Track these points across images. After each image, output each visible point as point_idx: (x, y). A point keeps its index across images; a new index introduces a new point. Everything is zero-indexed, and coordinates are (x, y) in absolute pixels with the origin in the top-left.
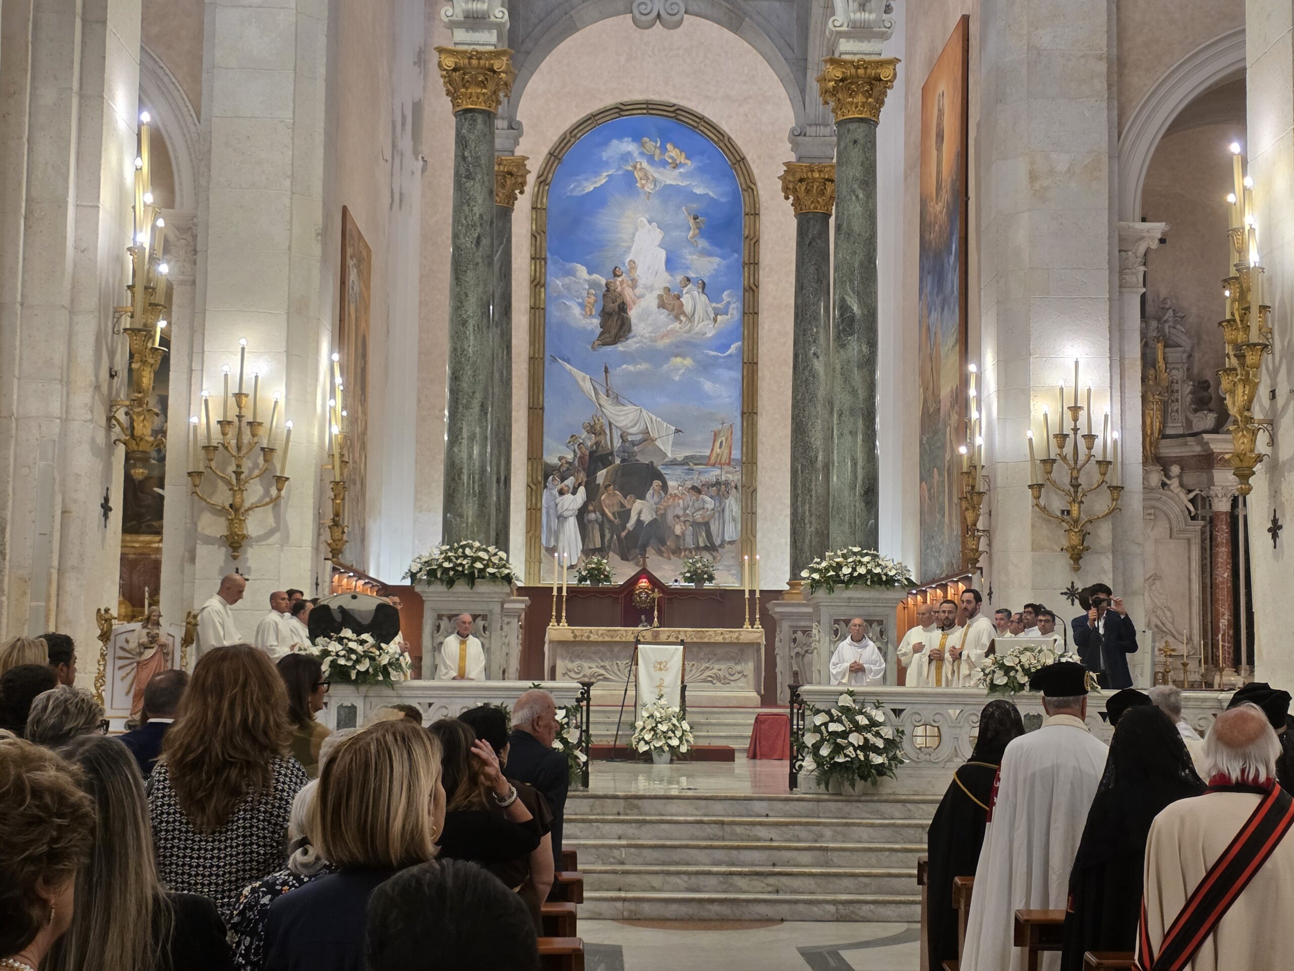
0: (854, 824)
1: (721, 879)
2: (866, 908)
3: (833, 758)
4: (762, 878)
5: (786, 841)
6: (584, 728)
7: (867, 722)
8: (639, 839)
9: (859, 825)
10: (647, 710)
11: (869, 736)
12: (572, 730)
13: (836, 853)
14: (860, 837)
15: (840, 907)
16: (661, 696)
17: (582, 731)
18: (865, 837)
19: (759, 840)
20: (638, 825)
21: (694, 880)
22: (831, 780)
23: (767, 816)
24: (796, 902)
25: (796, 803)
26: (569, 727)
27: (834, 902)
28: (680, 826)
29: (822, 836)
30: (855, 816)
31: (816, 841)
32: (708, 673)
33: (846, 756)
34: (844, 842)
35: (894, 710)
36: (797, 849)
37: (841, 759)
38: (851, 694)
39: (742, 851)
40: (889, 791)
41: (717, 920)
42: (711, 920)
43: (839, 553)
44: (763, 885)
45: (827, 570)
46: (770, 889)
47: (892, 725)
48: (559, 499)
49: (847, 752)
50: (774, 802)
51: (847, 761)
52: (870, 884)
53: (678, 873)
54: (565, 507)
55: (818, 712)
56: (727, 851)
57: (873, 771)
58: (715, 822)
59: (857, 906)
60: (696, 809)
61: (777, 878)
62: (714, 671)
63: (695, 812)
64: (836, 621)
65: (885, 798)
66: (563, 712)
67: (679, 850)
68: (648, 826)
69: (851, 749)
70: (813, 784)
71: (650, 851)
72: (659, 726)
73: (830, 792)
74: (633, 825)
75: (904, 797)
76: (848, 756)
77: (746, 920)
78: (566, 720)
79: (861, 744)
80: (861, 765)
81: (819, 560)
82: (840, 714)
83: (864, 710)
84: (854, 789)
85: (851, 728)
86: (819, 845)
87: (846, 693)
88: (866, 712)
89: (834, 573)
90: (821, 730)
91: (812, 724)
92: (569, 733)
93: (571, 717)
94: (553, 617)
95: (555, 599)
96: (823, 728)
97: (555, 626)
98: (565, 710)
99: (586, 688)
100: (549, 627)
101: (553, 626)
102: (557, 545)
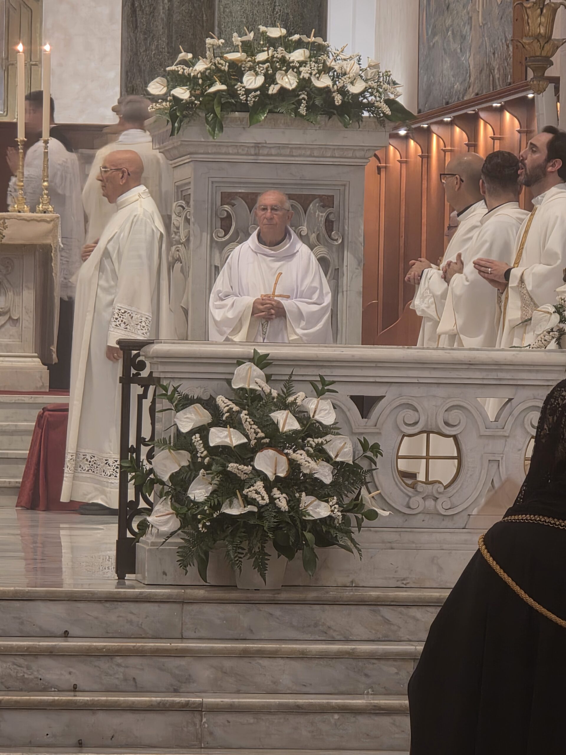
0: (261, 654)
3: (218, 507)
5: (108, 691)
7: (296, 426)
9: (273, 655)
11: (301, 456)
13: (221, 719)
14: (276, 682)
18: (286, 680)
19: (45, 689)
22: (211, 554)
23: (66, 635)
25: (132, 607)
29: (189, 679)
30: (265, 635)
31: (176, 691)
33: (248, 501)
34: (238, 692)
35: (356, 399)
36: (133, 709)
37: (235, 509)
38: (262, 361)
39: (8, 715)
40: (342, 579)
43: (237, 39)
45: (208, 78)
47: (353, 433)
50: (82, 605)
51: (250, 513)
55: (186, 402)
57: (309, 536)
64: (227, 198)
65: (332, 594)
69: (259, 485)
70: (172, 565)
73: (211, 580)
75: (374, 594)
76: (253, 502)
79: (282, 475)
80: (280, 523)
81: (190, 56)
82: (236, 408)
83: (291, 399)
84: (263, 576)
85: (259, 439)
86: (183, 700)
87: (251, 360)
88: (294, 403)
89: (224, 87)
90: (192, 444)
91: (173, 430)
96: (196, 438)
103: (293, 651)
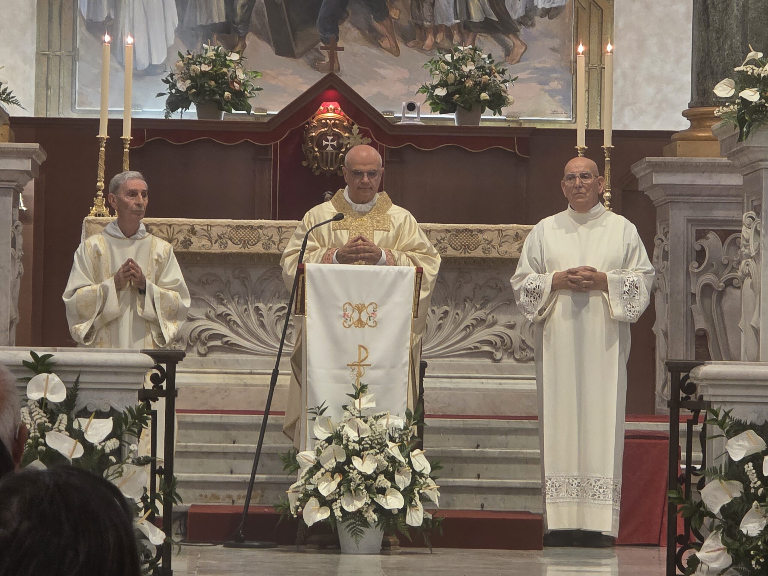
6: (160, 463)
10: (326, 423)
12: (128, 468)
16: (361, 390)
17: (154, 472)
26: (120, 460)
32: (482, 334)
55: (738, 428)
62: (498, 329)
66: (107, 425)
72: (356, 462)
78: (114, 443)
81: (760, 55)
90: (745, 474)
91: (724, 459)
92: (121, 475)
93: (126, 437)
94: (100, 193)
95: (103, 149)
96: (749, 467)
97: (103, 216)
98: (111, 418)
99: (164, 366)
100: (90, 218)
101: (99, 215)
102: (113, 17)
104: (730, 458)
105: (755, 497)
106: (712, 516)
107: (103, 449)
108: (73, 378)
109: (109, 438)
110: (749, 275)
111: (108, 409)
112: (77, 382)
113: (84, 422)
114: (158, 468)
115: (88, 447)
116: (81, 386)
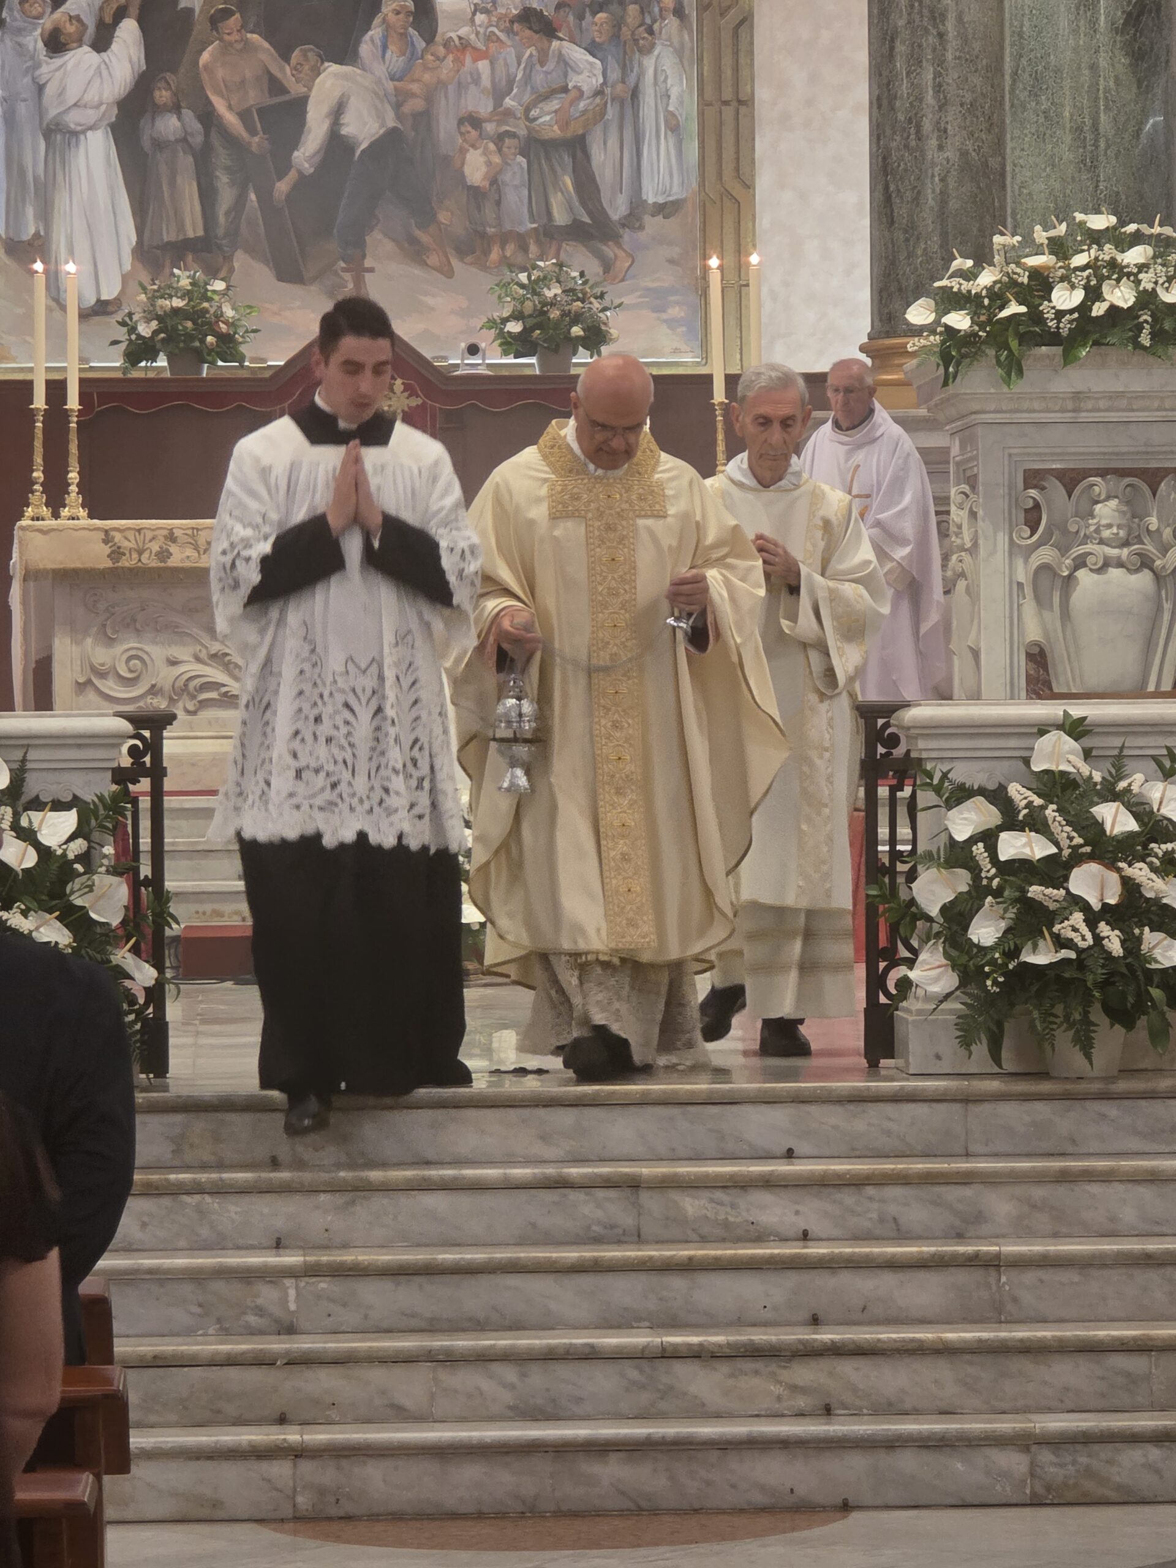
0: (1090, 1176)
1: (633, 1374)
2: (1133, 1456)
3: (1015, 953)
4: (773, 1367)
5: (855, 1238)
6: (146, 870)
7: (1132, 825)
8: (345, 1246)
9: (1106, 1177)
11: (1140, 872)
12: (103, 880)
13: (1030, 1277)
14: (1112, 1219)
15: (1046, 1456)
17: (136, 885)
18: (1128, 1215)
19: (760, 1238)
20: (340, 1199)
21: (538, 1378)
22: (1007, 1026)
23: (790, 1154)
24: (892, 1444)
25: (889, 1109)
26: (90, 870)
27: (1024, 1442)
28: (487, 1200)
29: (979, 1217)
30: (1094, 1146)
31: (960, 1237)
33: (1061, 943)
34: (1055, 1235)
36: (894, 1265)
37: (1041, 956)
38: (1076, 729)
39: (704, 1279)
41: (623, 1513)
42: (599, 1513)
43: (1041, 235)
44: (777, 1389)
45: (998, 297)
46: (801, 1402)
48: (49, 67)
49: (1062, 929)
50: (814, 1109)
51: (1065, 961)
52: (1148, 1377)
53: (483, 1358)
54: (71, 97)
55: (961, 795)
56: (654, 1279)
57: (1156, 993)
58: (609, 1183)
59: (1105, 1451)
60: (544, 1138)
61: (825, 1364)
63: (539, 1149)
64: (1033, 479)
66: (68, 821)
67: (484, 1280)
68: (379, 1202)
69: (1078, 918)
70: (948, 1043)
71: (387, 1284)
73: (1008, 1066)
74: (323, 1197)
76: (1068, 944)
77: (721, 1511)
78: (78, 846)
79: (1112, 901)
80: (1111, 974)
81: (970, 263)
82: (1038, 801)
83: (1122, 785)
84: (1088, 1056)
85: (1075, 848)
86: (970, 1249)
87: (1060, 727)
88: (1128, 790)
89: (1023, 309)
90: (973, 858)
91: (943, 838)
92: (91, 891)
93: (96, 836)
94: (37, 487)
95: (39, 424)
96: (979, 849)
97: (43, 519)
98: (75, 810)
99: (147, 734)
100: (24, 522)
101: (38, 519)
102: (42, 233)
103: (1137, 1171)
104: (951, 838)
105: (989, 891)
106: (930, 919)
107: (64, 855)
108: (18, 755)
109: (72, 838)
110: (962, 575)
111: (70, 798)
112: (24, 761)
113: (36, 816)
114: (142, 877)
115: (44, 852)
116: (29, 766)
